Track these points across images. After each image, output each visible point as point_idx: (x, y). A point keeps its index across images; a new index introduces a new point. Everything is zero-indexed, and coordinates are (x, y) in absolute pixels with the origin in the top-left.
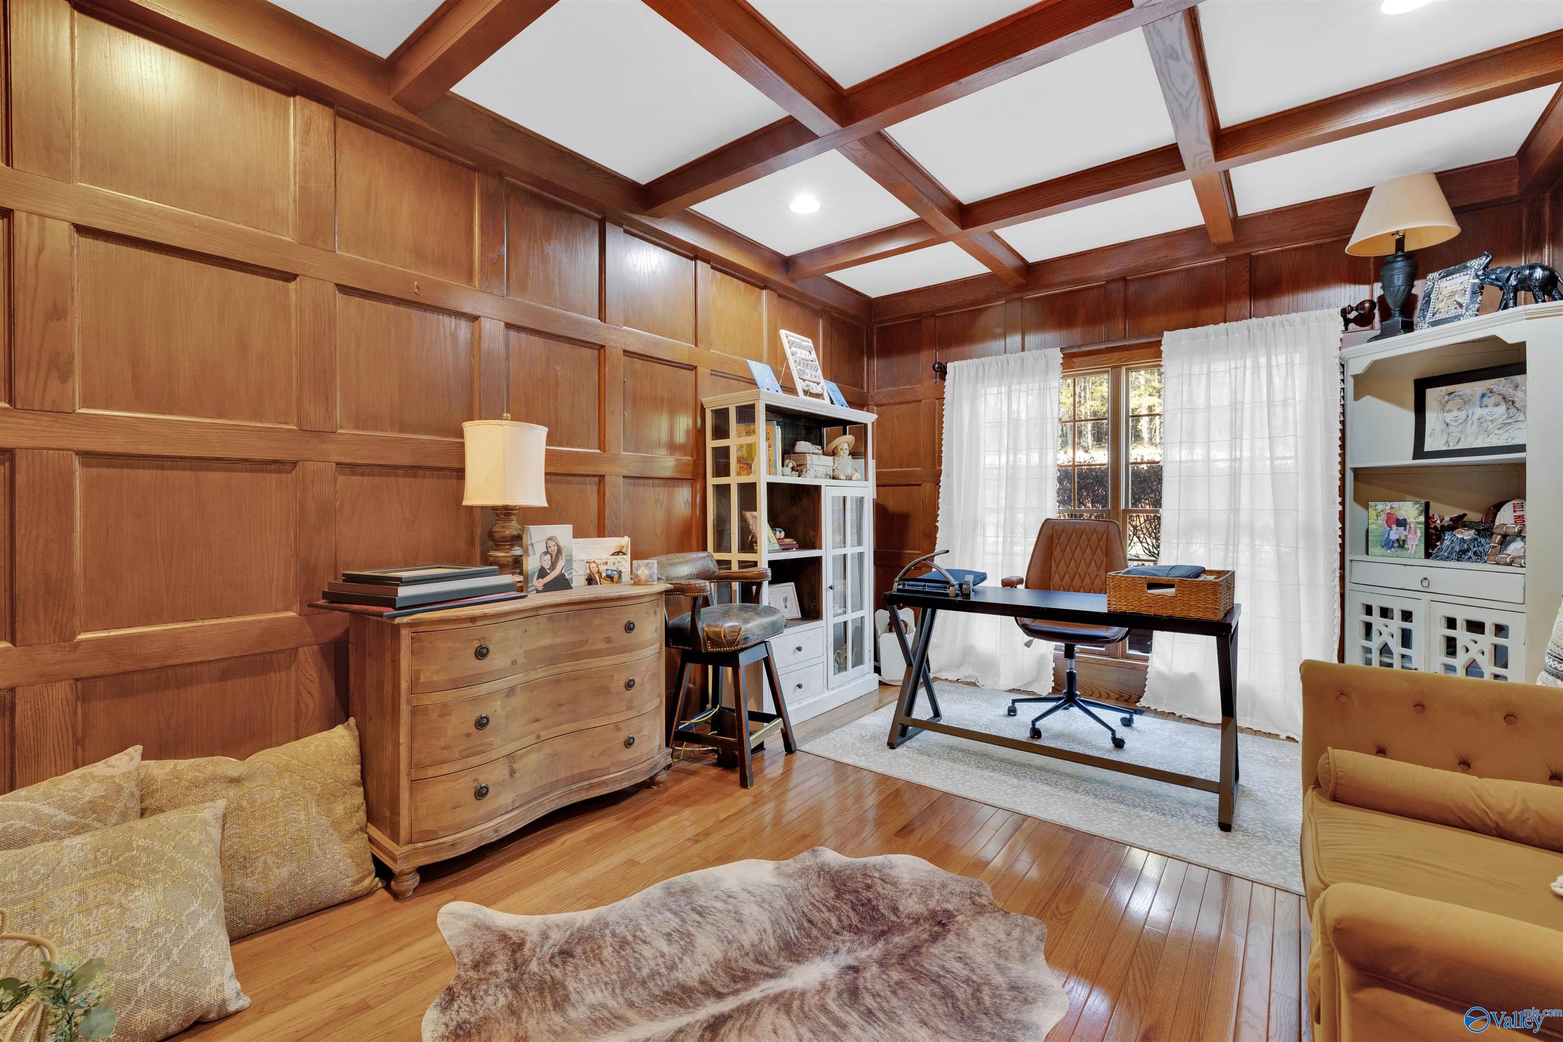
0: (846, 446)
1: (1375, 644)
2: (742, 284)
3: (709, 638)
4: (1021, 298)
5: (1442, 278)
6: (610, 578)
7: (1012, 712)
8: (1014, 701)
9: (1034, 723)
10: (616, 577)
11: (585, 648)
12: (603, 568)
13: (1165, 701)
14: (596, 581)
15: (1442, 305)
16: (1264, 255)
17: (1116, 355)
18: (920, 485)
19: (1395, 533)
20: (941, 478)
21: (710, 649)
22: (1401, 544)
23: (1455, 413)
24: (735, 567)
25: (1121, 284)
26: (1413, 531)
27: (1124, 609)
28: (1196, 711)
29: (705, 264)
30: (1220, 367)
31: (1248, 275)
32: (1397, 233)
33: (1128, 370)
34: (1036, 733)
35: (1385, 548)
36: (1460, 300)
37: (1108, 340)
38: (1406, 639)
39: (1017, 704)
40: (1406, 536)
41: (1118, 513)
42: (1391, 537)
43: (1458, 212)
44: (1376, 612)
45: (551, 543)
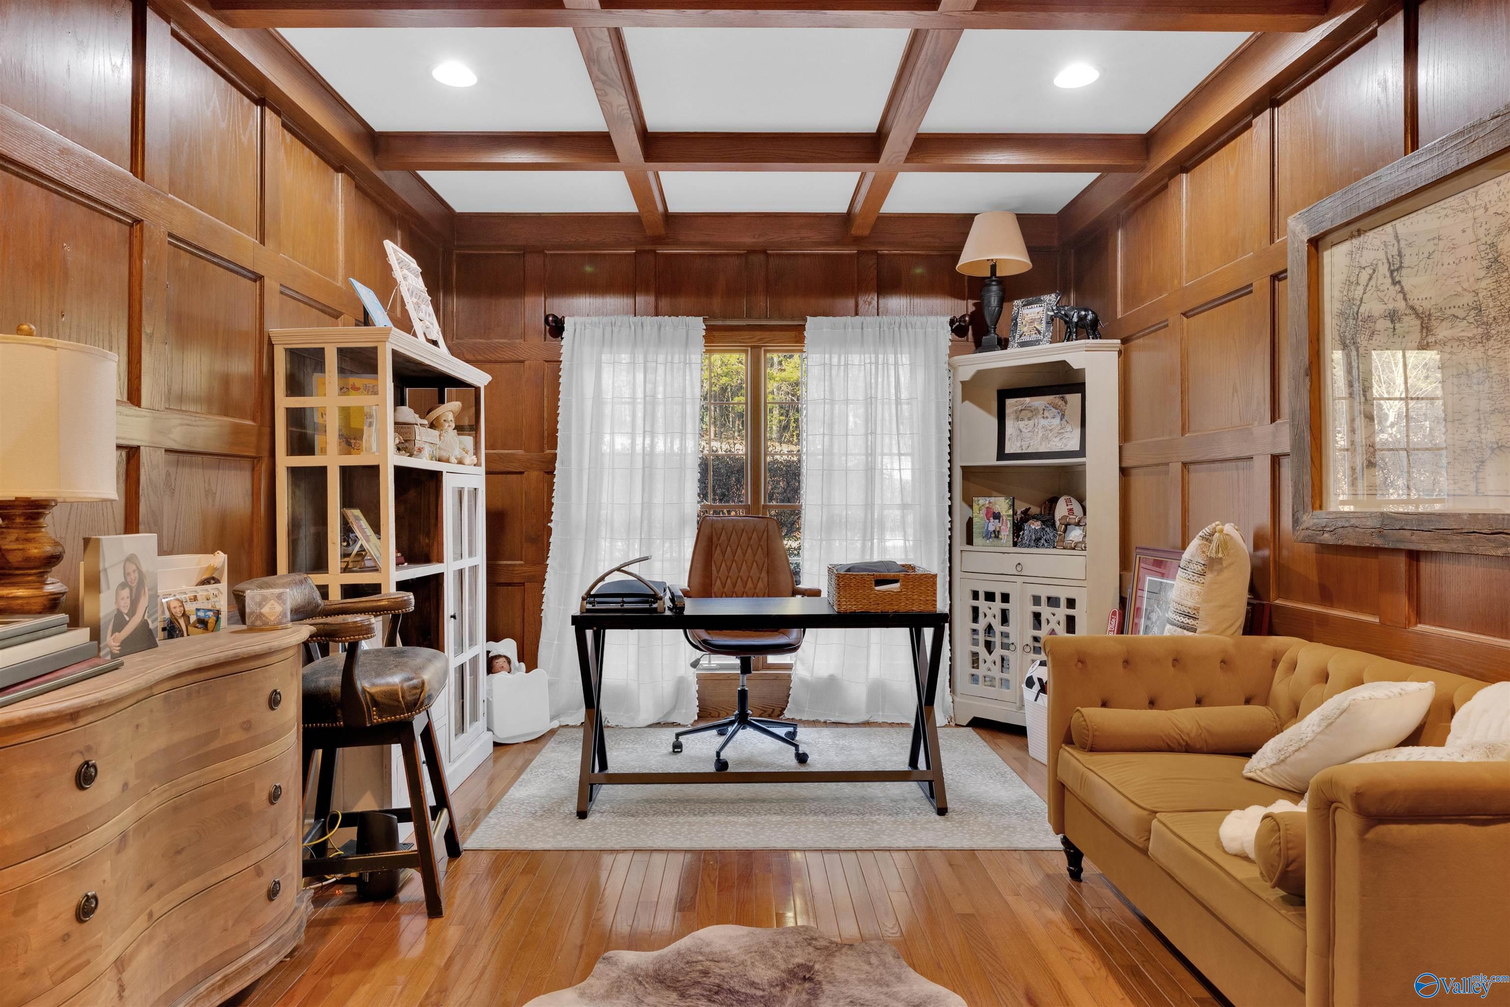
0: (451, 417)
1: (981, 626)
2: (315, 159)
3: (375, 703)
4: (654, 251)
5: (1024, 306)
6: (203, 623)
7: (677, 747)
8: (678, 735)
9: (718, 754)
10: (212, 621)
11: (216, 745)
12: (190, 607)
13: (806, 709)
14: (181, 631)
15: (1025, 329)
16: (887, 255)
17: (759, 334)
18: (522, 473)
19: (993, 525)
20: (556, 465)
21: (376, 719)
22: (997, 534)
23: (1026, 422)
24: (335, 595)
25: (762, 257)
26: (1004, 524)
27: (854, 608)
28: (837, 714)
29: (274, 116)
30: (855, 359)
31: (875, 272)
32: (992, 260)
33: (766, 351)
34: (722, 765)
35: (985, 539)
36: (1038, 327)
37: (749, 316)
38: (1005, 620)
39: (682, 739)
40: (1000, 527)
41: (759, 508)
42: (989, 529)
43: (1032, 251)
44: (982, 596)
45: (131, 567)
